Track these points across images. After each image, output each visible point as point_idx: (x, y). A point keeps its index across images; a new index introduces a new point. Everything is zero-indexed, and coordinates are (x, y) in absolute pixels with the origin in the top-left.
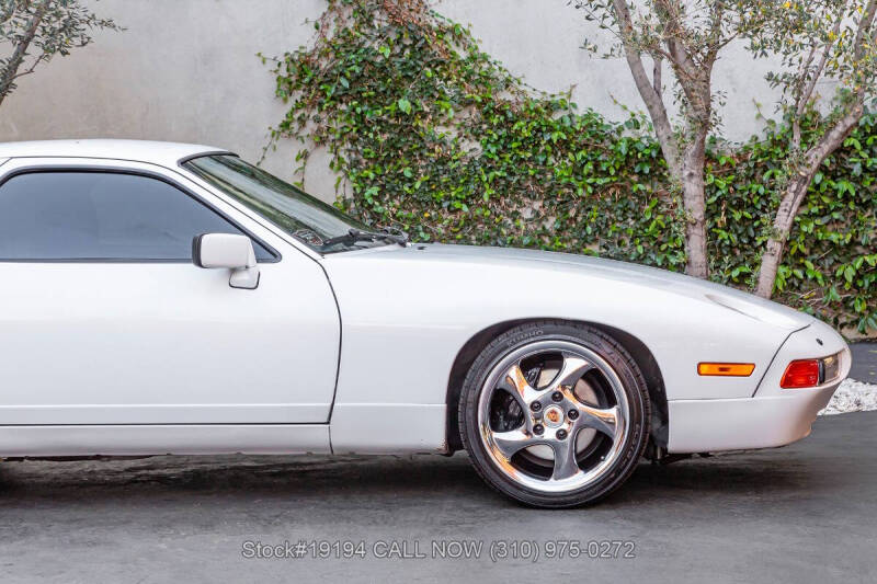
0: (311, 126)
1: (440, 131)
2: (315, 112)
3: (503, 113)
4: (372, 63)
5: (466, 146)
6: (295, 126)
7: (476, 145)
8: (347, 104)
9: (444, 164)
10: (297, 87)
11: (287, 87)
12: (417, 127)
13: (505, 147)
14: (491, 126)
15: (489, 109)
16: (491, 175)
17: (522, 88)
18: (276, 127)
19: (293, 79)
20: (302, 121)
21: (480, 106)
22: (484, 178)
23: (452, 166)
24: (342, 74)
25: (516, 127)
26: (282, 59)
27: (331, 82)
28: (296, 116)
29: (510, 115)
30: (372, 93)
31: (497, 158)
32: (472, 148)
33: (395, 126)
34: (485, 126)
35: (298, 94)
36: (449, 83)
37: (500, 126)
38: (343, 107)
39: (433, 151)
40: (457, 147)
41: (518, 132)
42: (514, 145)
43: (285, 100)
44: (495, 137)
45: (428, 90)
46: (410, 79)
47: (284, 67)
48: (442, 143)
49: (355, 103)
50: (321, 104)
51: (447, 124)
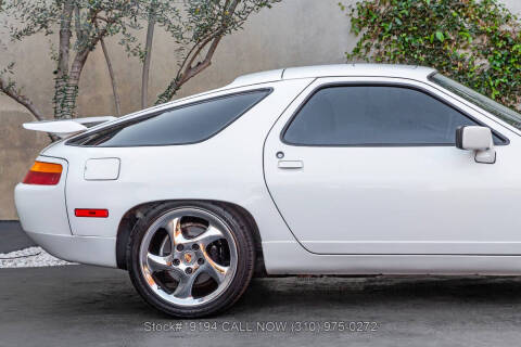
0: (374, 51)
1: (461, 52)
2: (376, 41)
3: (506, 39)
4: (415, 8)
5: (478, 62)
6: (363, 51)
7: (485, 61)
8: (398, 35)
9: (463, 74)
10: (364, 25)
11: (358, 25)
12: (446, 51)
13: (506, 62)
14: (497, 48)
15: (494, 37)
16: (497, 81)
17: (518, 22)
18: (350, 52)
19: (362, 20)
20: (368, 48)
21: (489, 34)
22: (492, 83)
23: (469, 76)
24: (396, 16)
25: (514, 48)
26: (355, 7)
27: (388, 21)
28: (364, 44)
29: (510, 41)
30: (415, 28)
31: (500, 70)
32: (482, 63)
33: (431, 50)
34: (492, 49)
35: (365, 30)
36: (467, 20)
37: (503, 48)
38: (395, 38)
39: (456, 66)
40: (473, 63)
41: (516, 52)
42: (513, 61)
43: (357, 34)
44: (500, 55)
45: (452, 26)
46: (441, 18)
47: (356, 12)
48: (463, 60)
49: (404, 35)
50: (380, 37)
51: (464, 48)
